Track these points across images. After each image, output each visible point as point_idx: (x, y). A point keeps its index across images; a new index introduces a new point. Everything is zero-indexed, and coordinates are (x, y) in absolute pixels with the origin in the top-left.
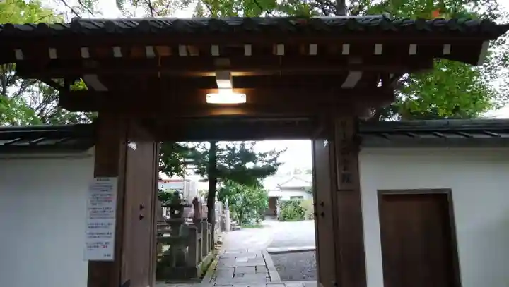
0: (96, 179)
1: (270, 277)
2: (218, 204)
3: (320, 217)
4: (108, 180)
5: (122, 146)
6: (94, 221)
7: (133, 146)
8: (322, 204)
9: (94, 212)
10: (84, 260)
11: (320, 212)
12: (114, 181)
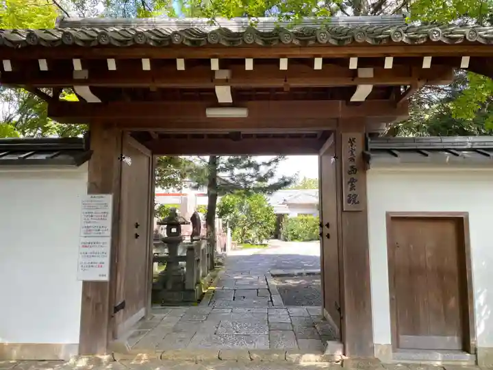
0: (90, 196)
1: (272, 301)
2: (218, 222)
3: (325, 238)
4: (102, 197)
5: (116, 162)
6: (88, 240)
7: (128, 160)
8: (328, 225)
9: (88, 231)
10: (78, 280)
11: (325, 233)
12: (108, 199)
